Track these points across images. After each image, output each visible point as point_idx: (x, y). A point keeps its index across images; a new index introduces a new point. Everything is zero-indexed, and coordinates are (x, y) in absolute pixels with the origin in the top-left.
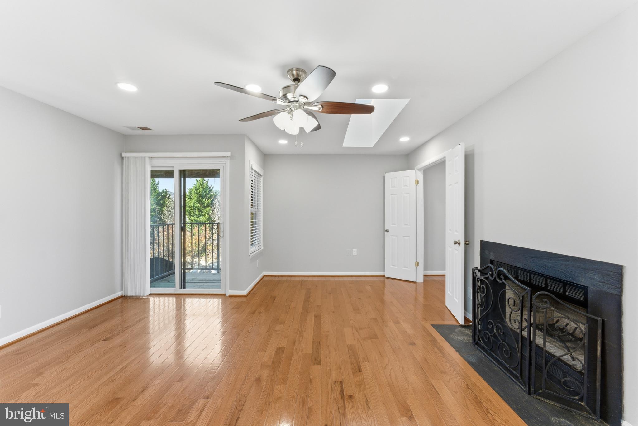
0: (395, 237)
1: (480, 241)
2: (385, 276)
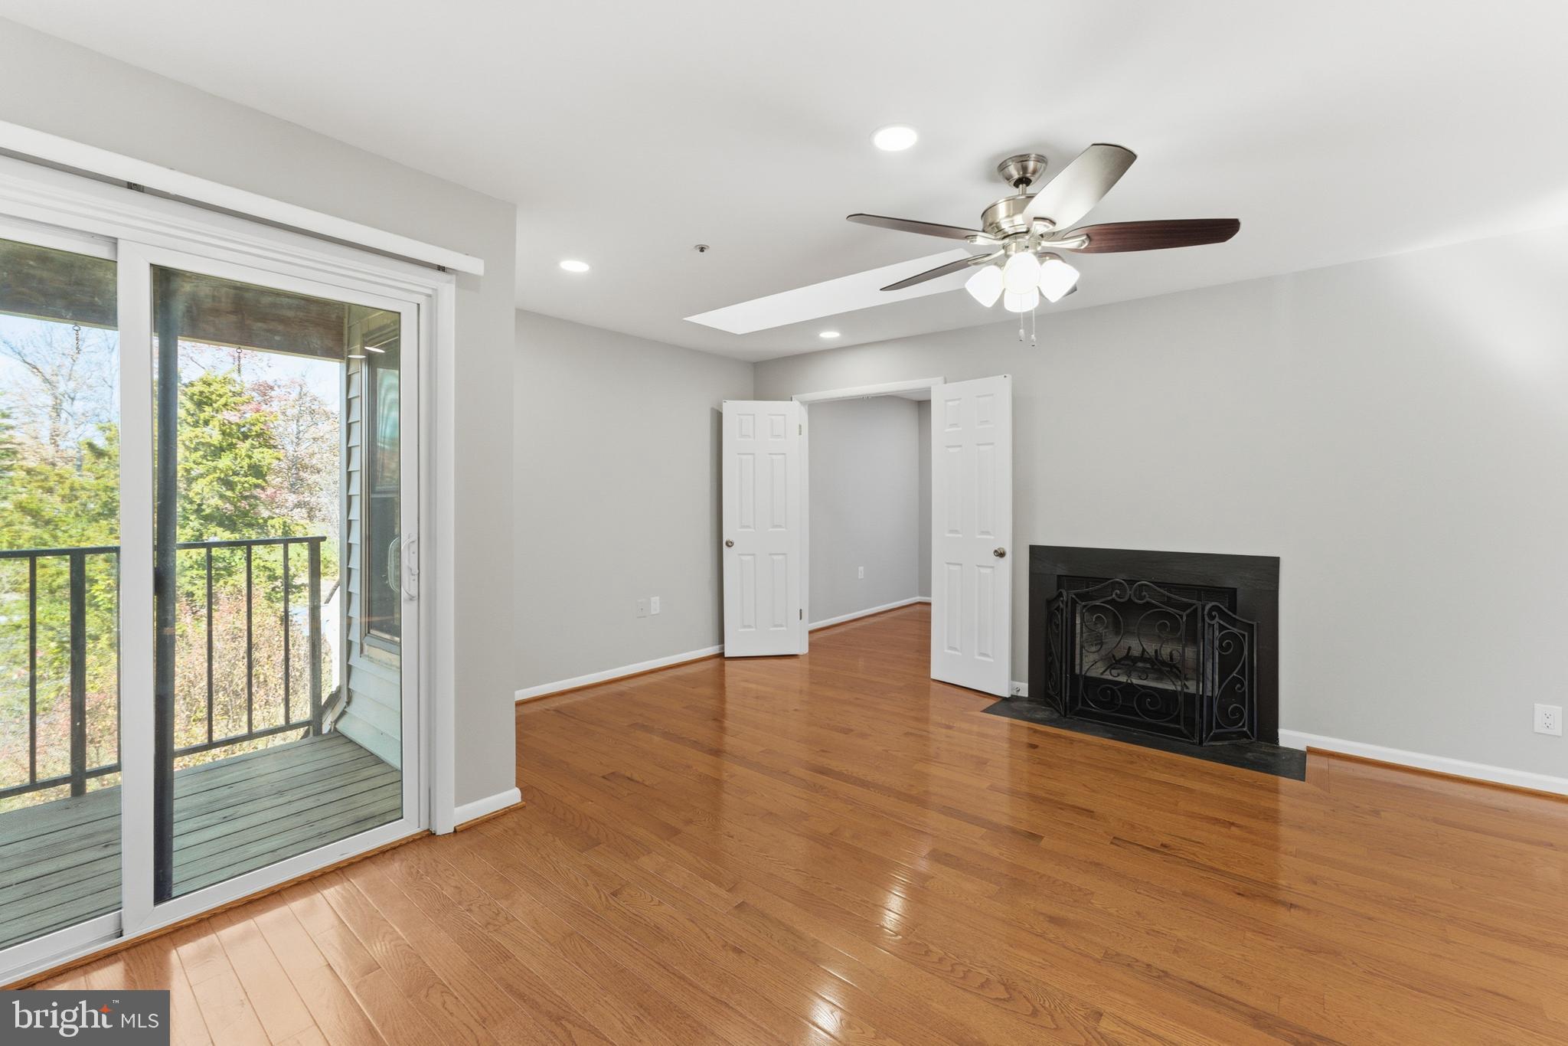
0: (749, 558)
1: (1030, 546)
2: (726, 656)
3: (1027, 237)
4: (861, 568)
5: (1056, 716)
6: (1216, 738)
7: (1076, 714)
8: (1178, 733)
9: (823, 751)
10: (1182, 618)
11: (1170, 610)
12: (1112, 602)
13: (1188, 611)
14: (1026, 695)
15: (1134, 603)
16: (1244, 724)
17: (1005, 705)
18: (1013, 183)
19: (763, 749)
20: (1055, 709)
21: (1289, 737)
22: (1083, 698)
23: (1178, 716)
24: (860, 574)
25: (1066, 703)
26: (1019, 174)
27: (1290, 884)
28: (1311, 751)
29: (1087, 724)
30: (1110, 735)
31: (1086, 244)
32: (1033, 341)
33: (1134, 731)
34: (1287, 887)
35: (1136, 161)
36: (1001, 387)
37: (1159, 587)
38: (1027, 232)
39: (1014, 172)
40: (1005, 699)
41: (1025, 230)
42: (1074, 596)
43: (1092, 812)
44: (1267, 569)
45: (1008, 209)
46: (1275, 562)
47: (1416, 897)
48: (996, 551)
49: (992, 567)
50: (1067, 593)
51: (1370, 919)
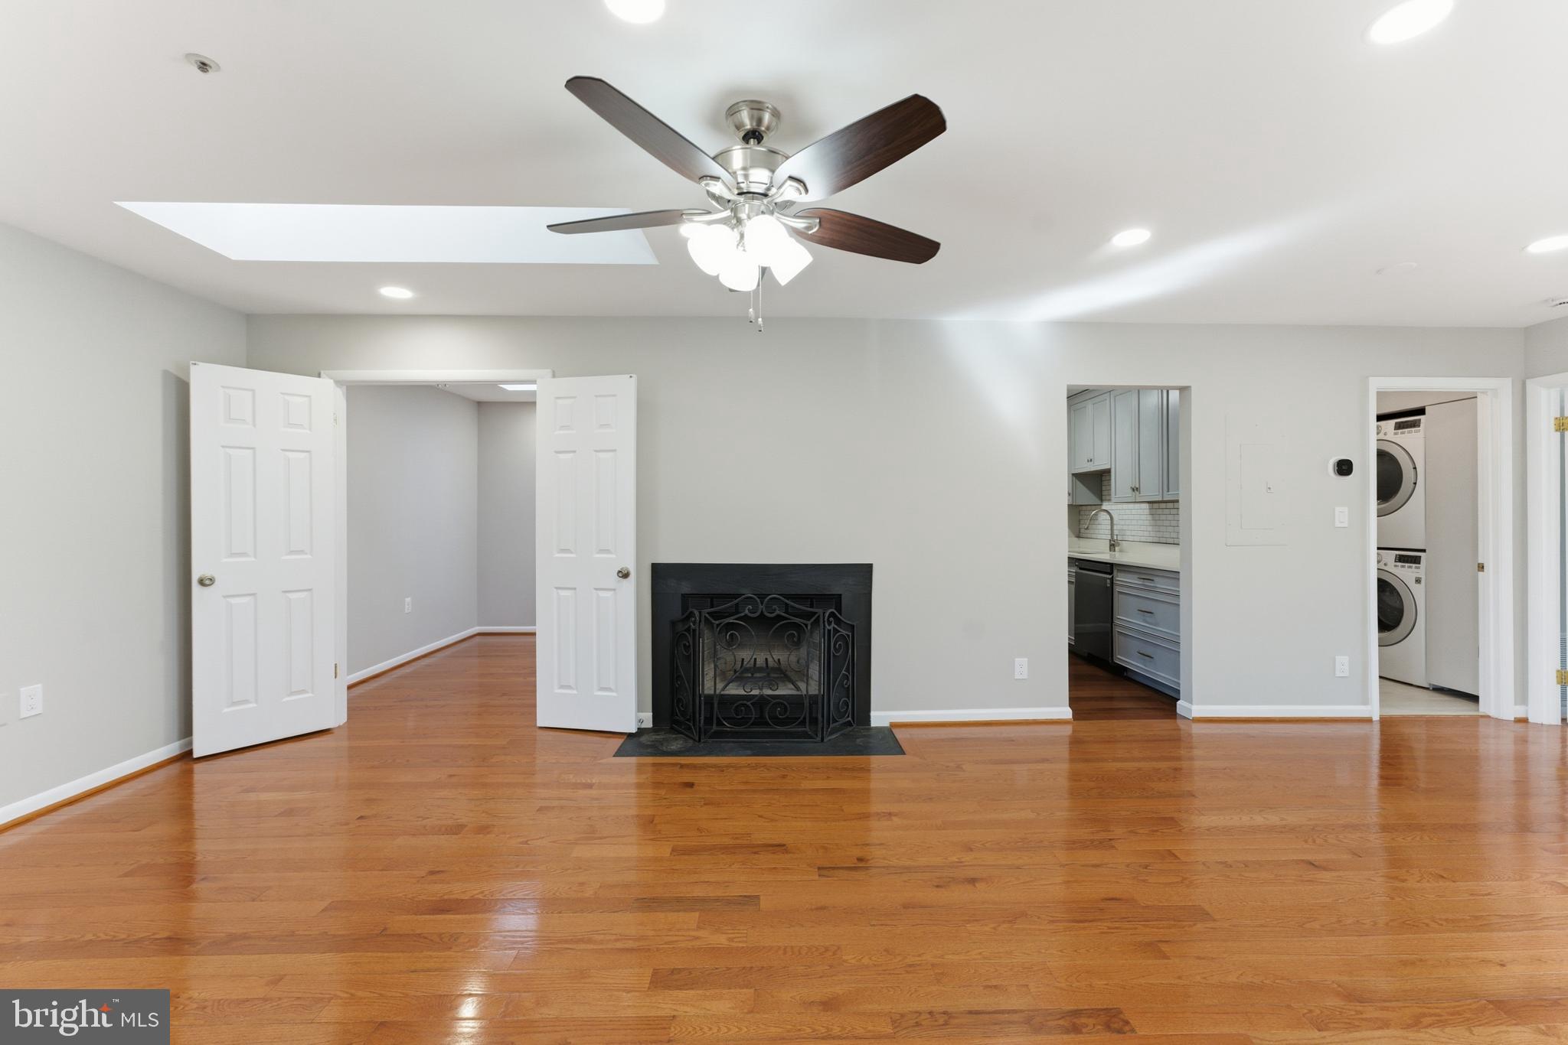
1: (653, 564)
2: (196, 755)
3: (765, 201)
4: (408, 600)
5: (690, 743)
6: (831, 733)
7: (710, 737)
8: (805, 735)
9: (432, 873)
10: (807, 627)
11: (797, 620)
12: (745, 618)
13: (812, 620)
14: (650, 725)
15: (765, 616)
16: (848, 716)
17: (633, 743)
18: (742, 134)
19: (325, 904)
20: (687, 736)
21: (879, 718)
22: (718, 718)
23: (805, 718)
24: (407, 606)
25: (700, 728)
26: (751, 125)
27: (959, 859)
28: (894, 725)
29: (723, 744)
30: (749, 752)
31: (815, 230)
32: (760, 326)
33: (767, 742)
34: (958, 862)
35: (945, 133)
36: (625, 387)
37: (788, 599)
38: (765, 195)
39: (747, 120)
40: (630, 735)
41: (761, 191)
42: (707, 615)
43: (784, 845)
44: (863, 573)
45: (745, 159)
46: (870, 566)
47: (1025, 834)
48: (620, 572)
49: (614, 590)
50: (700, 613)
51: (1018, 868)
